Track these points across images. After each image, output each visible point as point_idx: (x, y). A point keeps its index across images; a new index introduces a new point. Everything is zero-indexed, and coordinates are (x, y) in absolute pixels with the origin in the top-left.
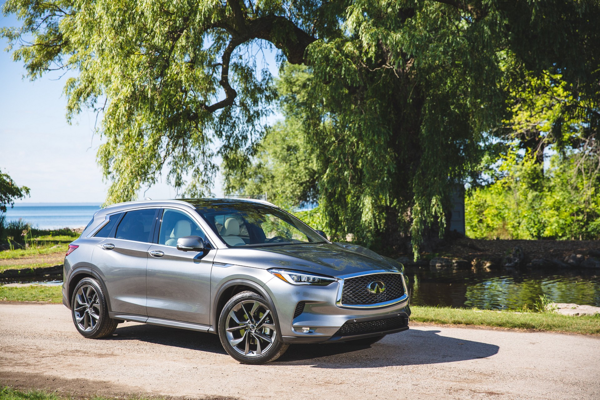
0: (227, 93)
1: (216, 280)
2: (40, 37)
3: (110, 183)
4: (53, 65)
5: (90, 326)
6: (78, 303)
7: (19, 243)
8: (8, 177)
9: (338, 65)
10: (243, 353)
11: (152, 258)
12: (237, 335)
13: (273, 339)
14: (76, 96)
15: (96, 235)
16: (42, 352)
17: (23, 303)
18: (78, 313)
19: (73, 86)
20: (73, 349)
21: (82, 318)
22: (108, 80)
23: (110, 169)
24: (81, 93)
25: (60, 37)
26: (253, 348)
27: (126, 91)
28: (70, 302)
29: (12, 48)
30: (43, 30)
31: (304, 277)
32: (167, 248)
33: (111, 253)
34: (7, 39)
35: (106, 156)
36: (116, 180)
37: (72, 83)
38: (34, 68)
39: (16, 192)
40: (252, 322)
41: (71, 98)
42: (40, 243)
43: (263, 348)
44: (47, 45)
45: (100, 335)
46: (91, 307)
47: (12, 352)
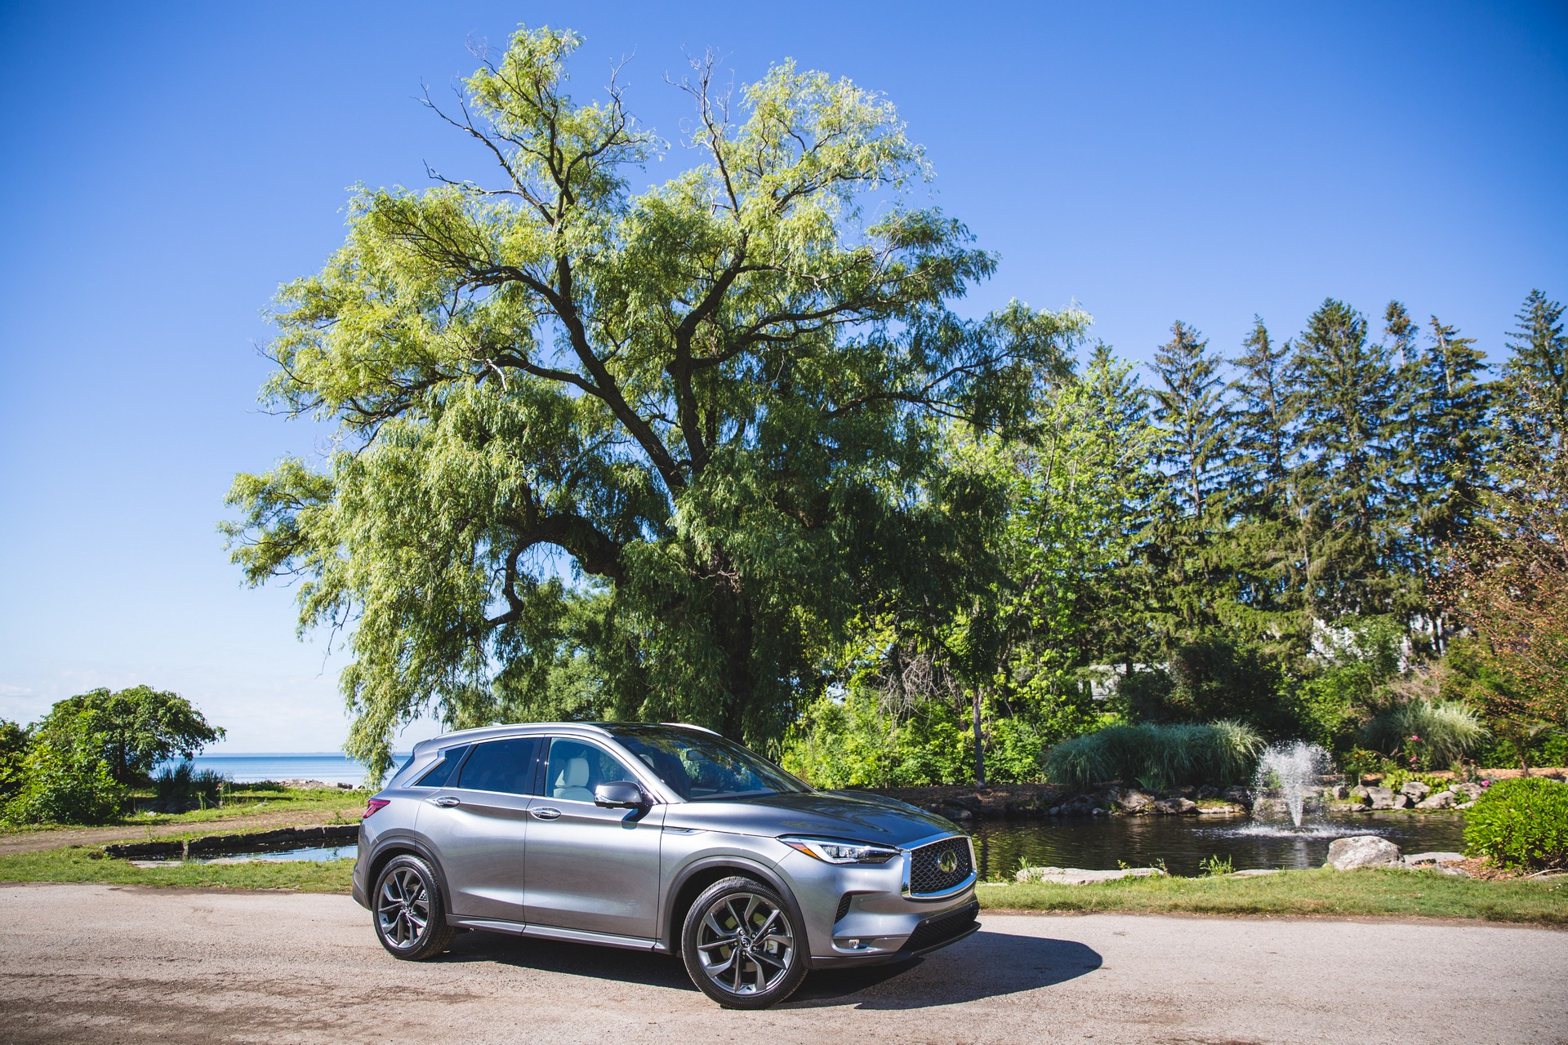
0: (512, 604)
1: (671, 857)
2: (268, 534)
3: (355, 717)
4: (280, 569)
5: (408, 938)
6: (385, 897)
7: (212, 800)
8: (199, 714)
9: (664, 569)
10: (732, 990)
11: (537, 820)
12: (717, 957)
13: (787, 961)
14: (312, 605)
15: (421, 782)
16: (337, 993)
17: (254, 891)
18: (386, 916)
19: (309, 593)
20: (390, 983)
21: (393, 925)
22: (363, 582)
23: (356, 699)
24: (321, 601)
25: (295, 535)
26: (749, 978)
27: (390, 595)
28: (369, 897)
29: (230, 546)
30: (273, 525)
31: (846, 848)
32: (556, 801)
33: (454, 814)
34: (227, 535)
35: (353, 682)
36: (364, 713)
37: (308, 590)
38: (256, 572)
39: (209, 734)
40: (747, 932)
41: (306, 607)
42: (240, 800)
43: (768, 976)
44: (276, 545)
45: (427, 954)
46: (411, 905)
47: (280, 993)
